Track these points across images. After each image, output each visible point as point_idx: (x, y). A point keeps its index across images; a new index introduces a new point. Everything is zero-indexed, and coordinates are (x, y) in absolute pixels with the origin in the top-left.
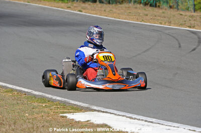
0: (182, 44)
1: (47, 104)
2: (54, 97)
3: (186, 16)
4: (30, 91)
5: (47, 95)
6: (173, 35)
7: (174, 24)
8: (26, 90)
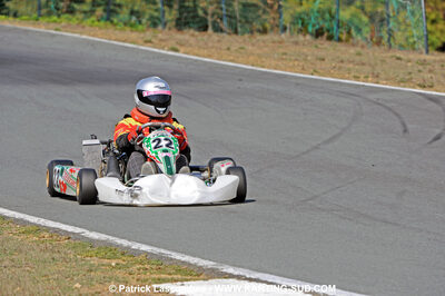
0: (409, 126)
1: (120, 261)
2: (135, 246)
3: (409, 61)
4: (78, 230)
5: (119, 241)
6: (388, 105)
7: (386, 80)
8: (70, 229)
